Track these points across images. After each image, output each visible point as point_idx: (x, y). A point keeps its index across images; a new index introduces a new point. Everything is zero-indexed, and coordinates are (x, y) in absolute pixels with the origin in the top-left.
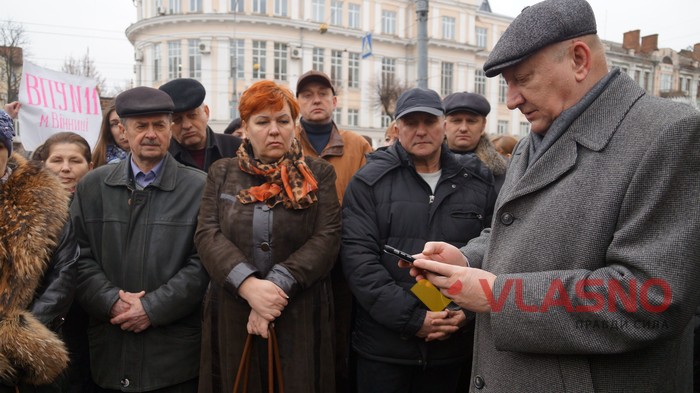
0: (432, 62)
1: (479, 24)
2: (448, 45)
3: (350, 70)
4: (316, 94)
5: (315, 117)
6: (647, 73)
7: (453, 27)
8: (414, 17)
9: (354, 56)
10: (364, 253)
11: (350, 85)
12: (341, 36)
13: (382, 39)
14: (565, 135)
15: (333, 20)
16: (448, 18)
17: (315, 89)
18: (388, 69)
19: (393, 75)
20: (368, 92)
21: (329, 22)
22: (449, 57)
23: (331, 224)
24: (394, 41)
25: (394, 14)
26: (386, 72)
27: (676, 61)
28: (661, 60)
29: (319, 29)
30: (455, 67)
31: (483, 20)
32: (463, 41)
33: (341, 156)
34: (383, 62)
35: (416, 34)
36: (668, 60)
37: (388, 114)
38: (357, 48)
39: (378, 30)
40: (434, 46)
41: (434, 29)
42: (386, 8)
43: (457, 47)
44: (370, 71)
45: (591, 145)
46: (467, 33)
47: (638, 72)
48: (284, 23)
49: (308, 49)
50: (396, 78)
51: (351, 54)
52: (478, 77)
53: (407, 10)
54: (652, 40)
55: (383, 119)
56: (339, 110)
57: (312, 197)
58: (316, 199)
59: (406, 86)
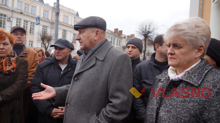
0: (60, 29)
1: (75, 20)
2: (65, 25)
3: (31, 28)
4: (19, 34)
5: (18, 42)
6: (120, 41)
7: (67, 19)
8: (54, 14)
9: (32, 23)
10: (36, 88)
11: (30, 33)
12: (28, 16)
13: (43, 19)
14: (93, 55)
15: (25, 10)
16: (66, 16)
17: (19, 33)
18: (45, 29)
19: (46, 31)
20: (37, 36)
21: (24, 10)
22: (65, 28)
23: (21, 80)
24: (47, 20)
25: (48, 12)
26: (44, 30)
27: (126, 38)
28: (123, 37)
29: (20, 12)
30: (67, 32)
31: (76, 19)
32: (70, 24)
33: (26, 57)
34: (43, 27)
35: (55, 20)
36: (125, 38)
37: (44, 44)
38: (34, 21)
39: (42, 16)
40: (61, 24)
41: (61, 19)
42: (45, 9)
43: (68, 25)
44: (38, 29)
45: (100, 59)
46: (71, 22)
47: (118, 40)
48: (5, 7)
49: (15, 18)
50: (47, 32)
51: (31, 23)
52: (74, 35)
53: (52, 11)
54: (121, 32)
55: (42, 45)
56: (26, 41)
57: (13, 70)
58: (15, 71)
59: (51, 35)
